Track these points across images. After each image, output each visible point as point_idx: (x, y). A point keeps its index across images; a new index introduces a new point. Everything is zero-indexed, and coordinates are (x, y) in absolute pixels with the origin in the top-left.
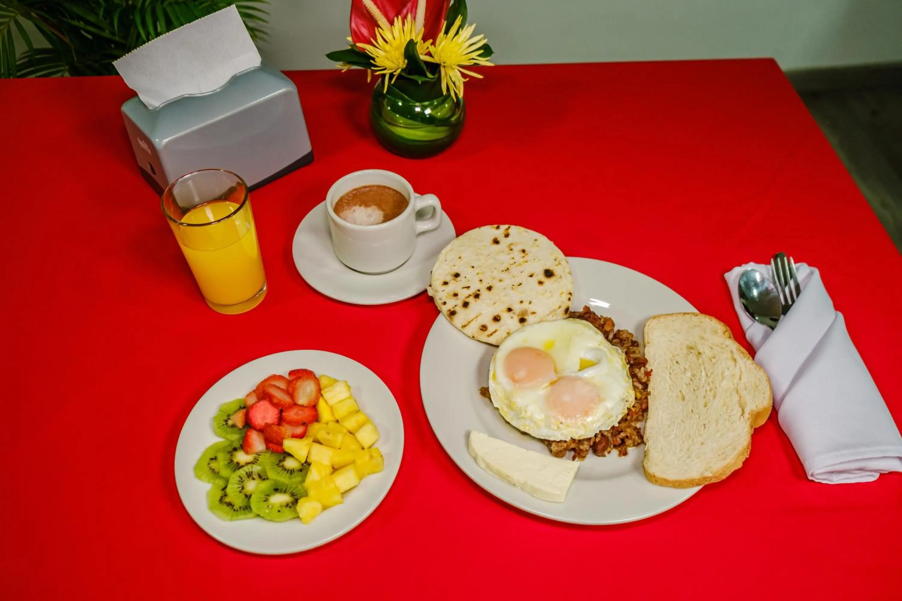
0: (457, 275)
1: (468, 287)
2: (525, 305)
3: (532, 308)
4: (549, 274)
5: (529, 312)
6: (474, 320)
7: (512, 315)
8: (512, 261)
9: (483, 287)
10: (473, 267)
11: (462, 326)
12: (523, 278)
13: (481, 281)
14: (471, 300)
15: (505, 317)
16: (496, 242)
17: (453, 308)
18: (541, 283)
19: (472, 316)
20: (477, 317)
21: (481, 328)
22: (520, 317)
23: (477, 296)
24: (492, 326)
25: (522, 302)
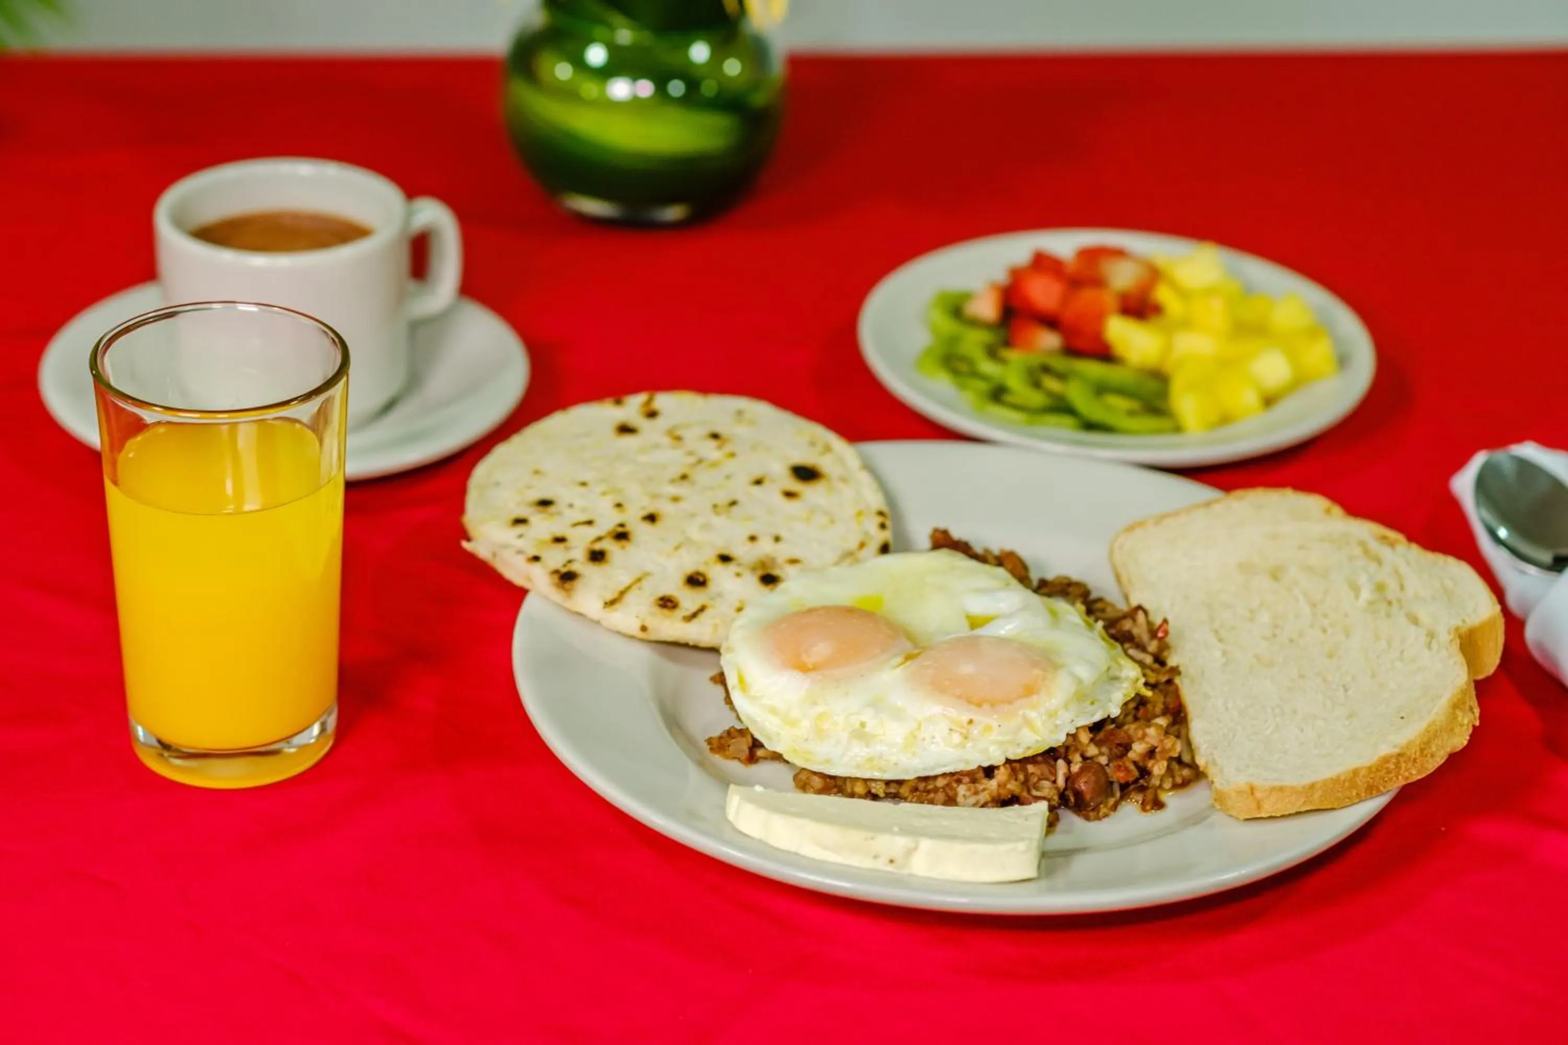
0: (545, 503)
1: (590, 523)
2: (765, 547)
3: (782, 552)
4: (806, 474)
5: (780, 560)
6: (634, 588)
7: (738, 570)
8: (691, 460)
9: (632, 518)
10: (584, 484)
11: (606, 603)
12: (741, 488)
13: (619, 505)
14: (608, 545)
15: (720, 576)
16: (625, 429)
17: (565, 566)
18: (789, 495)
19: (625, 580)
20: (639, 580)
21: (661, 603)
22: (761, 572)
23: (622, 536)
24: (689, 599)
25: (753, 538)
